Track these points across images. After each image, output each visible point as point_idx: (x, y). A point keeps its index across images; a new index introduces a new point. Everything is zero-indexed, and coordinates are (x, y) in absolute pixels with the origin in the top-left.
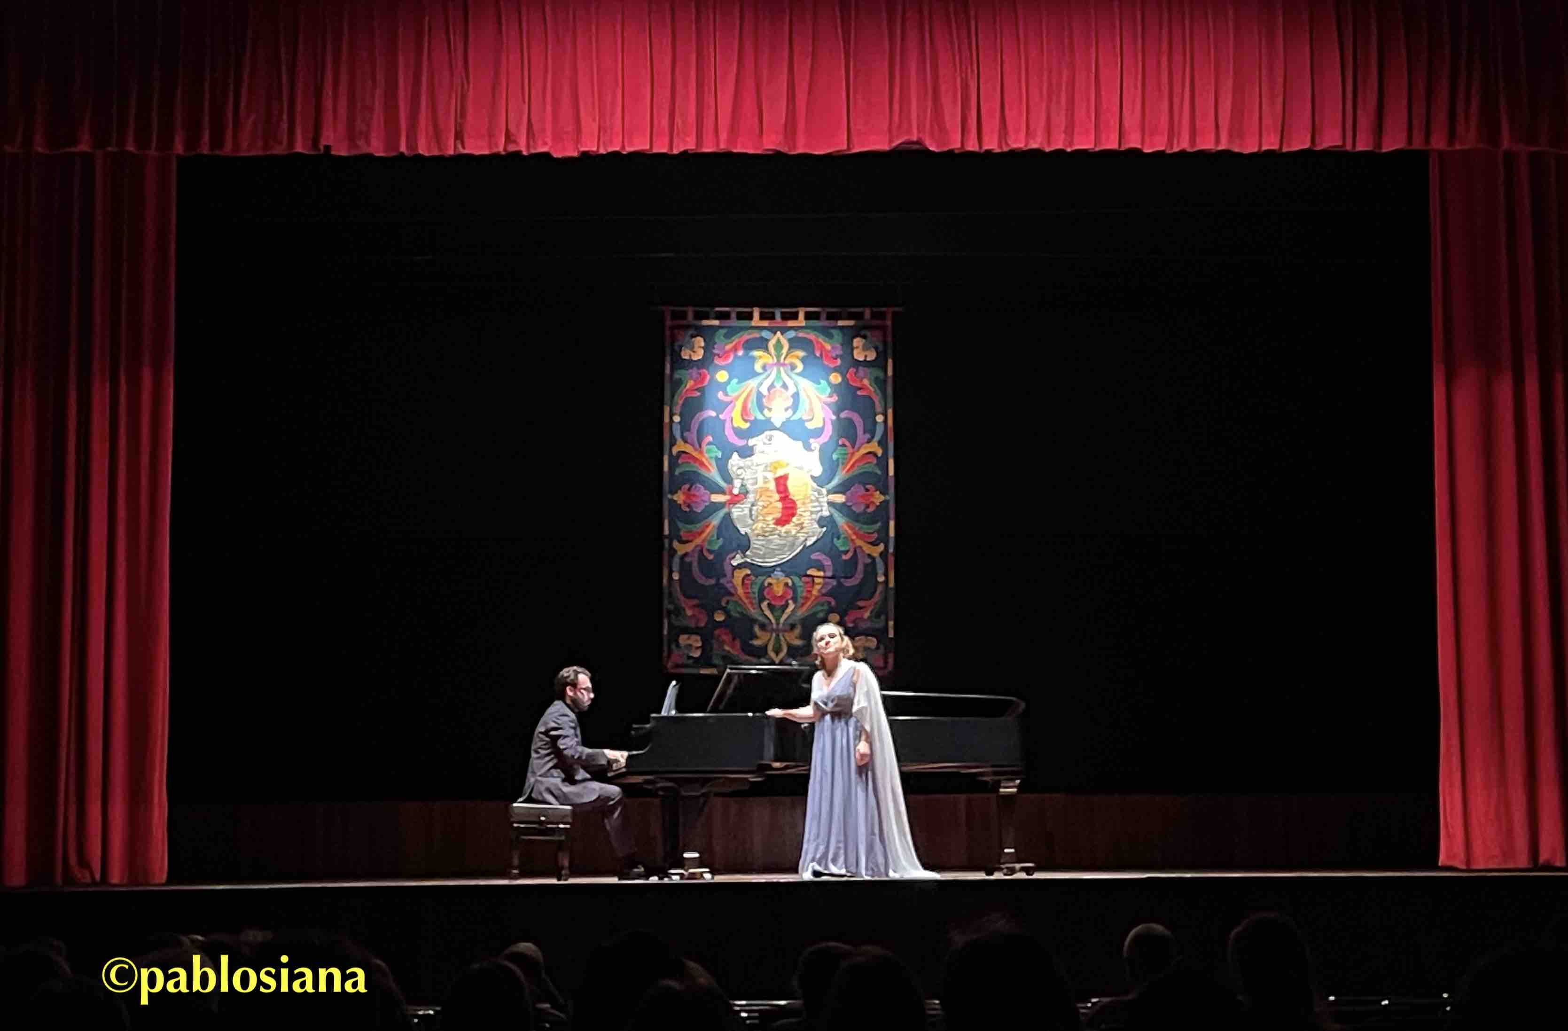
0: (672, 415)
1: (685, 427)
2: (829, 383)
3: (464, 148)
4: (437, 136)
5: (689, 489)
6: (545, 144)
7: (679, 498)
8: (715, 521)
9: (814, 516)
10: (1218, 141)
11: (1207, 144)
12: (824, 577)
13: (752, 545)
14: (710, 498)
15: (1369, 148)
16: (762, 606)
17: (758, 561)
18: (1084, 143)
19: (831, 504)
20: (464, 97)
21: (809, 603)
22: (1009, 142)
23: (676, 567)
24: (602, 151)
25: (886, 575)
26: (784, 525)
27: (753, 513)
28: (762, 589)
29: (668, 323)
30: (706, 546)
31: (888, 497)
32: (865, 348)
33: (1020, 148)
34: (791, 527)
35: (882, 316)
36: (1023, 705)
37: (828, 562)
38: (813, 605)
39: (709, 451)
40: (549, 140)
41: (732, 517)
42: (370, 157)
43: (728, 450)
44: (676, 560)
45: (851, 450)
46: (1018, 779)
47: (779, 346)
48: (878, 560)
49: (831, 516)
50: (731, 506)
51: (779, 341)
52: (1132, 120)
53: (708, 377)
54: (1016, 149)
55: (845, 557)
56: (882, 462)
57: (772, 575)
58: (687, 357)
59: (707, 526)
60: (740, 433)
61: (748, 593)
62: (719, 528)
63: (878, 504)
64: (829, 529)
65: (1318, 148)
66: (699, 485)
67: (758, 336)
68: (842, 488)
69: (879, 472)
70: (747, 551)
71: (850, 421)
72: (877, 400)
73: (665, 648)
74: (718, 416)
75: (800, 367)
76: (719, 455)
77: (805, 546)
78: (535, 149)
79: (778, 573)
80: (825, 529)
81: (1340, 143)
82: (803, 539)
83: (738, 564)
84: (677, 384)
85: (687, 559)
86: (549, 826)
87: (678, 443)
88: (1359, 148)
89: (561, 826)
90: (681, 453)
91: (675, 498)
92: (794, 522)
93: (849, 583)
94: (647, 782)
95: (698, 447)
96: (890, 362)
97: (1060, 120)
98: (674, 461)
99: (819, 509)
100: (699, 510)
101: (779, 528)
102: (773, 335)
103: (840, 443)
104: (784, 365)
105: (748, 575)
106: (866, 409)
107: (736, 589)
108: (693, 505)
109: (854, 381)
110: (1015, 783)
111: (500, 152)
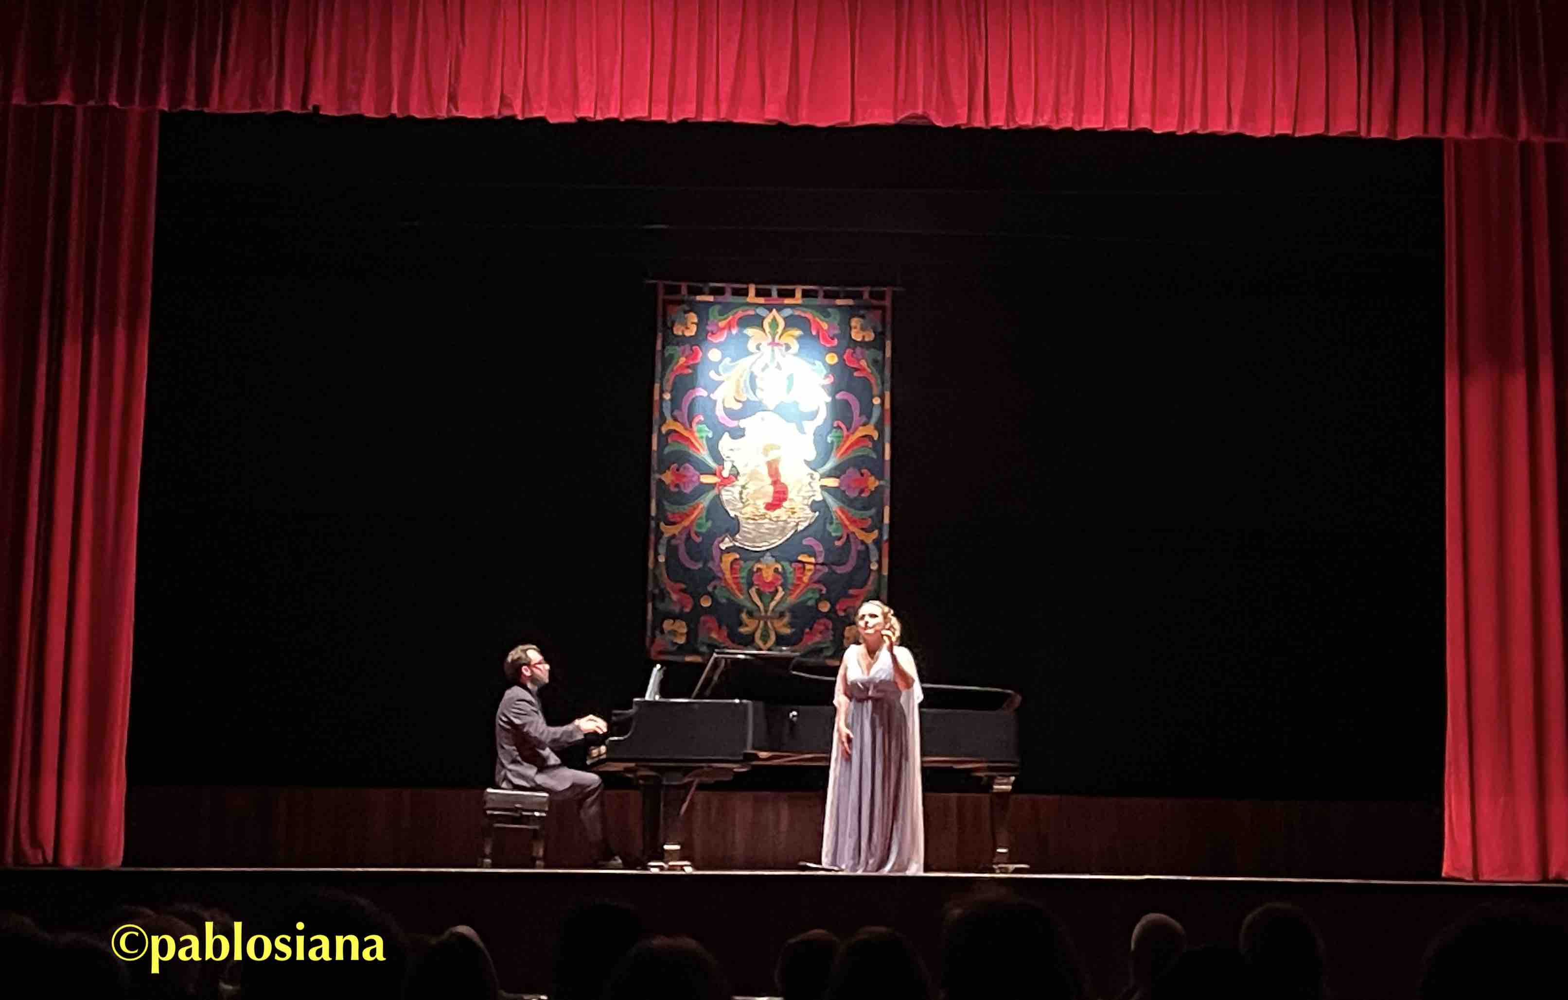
0: (662, 392)
1: (676, 403)
2: (824, 363)
3: (457, 110)
4: (430, 97)
5: (678, 470)
6: (542, 109)
7: (668, 478)
8: (705, 501)
9: (806, 502)
10: (1229, 124)
11: (1218, 127)
12: (815, 564)
13: (742, 529)
14: (699, 478)
15: (1383, 136)
16: (750, 591)
17: (748, 545)
18: (1094, 122)
19: (823, 487)
20: (458, 58)
21: (798, 591)
22: (1017, 119)
23: (662, 550)
24: (599, 118)
25: (880, 562)
26: (775, 510)
27: (743, 496)
28: (751, 573)
29: (661, 297)
30: (695, 528)
31: (882, 483)
32: (863, 329)
33: (1027, 126)
34: (780, 513)
35: (881, 296)
36: (1018, 699)
37: (819, 548)
38: (804, 591)
39: (700, 431)
40: (545, 104)
41: (722, 500)
42: (361, 117)
43: (719, 430)
44: (663, 541)
45: (845, 433)
46: (1013, 776)
47: (774, 324)
48: (872, 548)
49: (824, 501)
50: (720, 487)
51: (774, 319)
52: (1143, 98)
53: (701, 354)
54: (1023, 126)
55: (838, 543)
56: (878, 446)
57: (762, 559)
58: (680, 333)
59: (695, 509)
60: (731, 414)
61: (737, 578)
62: (709, 510)
63: (873, 489)
64: (822, 514)
65: (1331, 134)
66: (687, 465)
67: (751, 313)
68: (834, 473)
69: (874, 456)
70: (736, 534)
71: (847, 403)
72: (875, 381)
73: (649, 633)
74: (709, 396)
75: (795, 346)
76: (710, 435)
77: (796, 531)
78: (531, 112)
79: (768, 558)
80: (817, 514)
81: (1355, 129)
82: (793, 524)
83: (727, 548)
84: (667, 362)
85: (673, 542)
86: (525, 813)
87: (667, 422)
88: (1374, 135)
89: (537, 814)
90: (670, 432)
91: (663, 477)
92: (785, 508)
93: (840, 570)
94: (628, 770)
95: (688, 426)
96: (888, 344)
97: (1070, 99)
98: (664, 440)
99: (811, 493)
100: (687, 491)
101: (769, 512)
102: (768, 312)
103: (835, 425)
104: (778, 344)
105: (736, 559)
106: (864, 392)
107: (724, 574)
108: (682, 486)
109: (850, 362)
110: (1009, 779)
111: (494, 116)
